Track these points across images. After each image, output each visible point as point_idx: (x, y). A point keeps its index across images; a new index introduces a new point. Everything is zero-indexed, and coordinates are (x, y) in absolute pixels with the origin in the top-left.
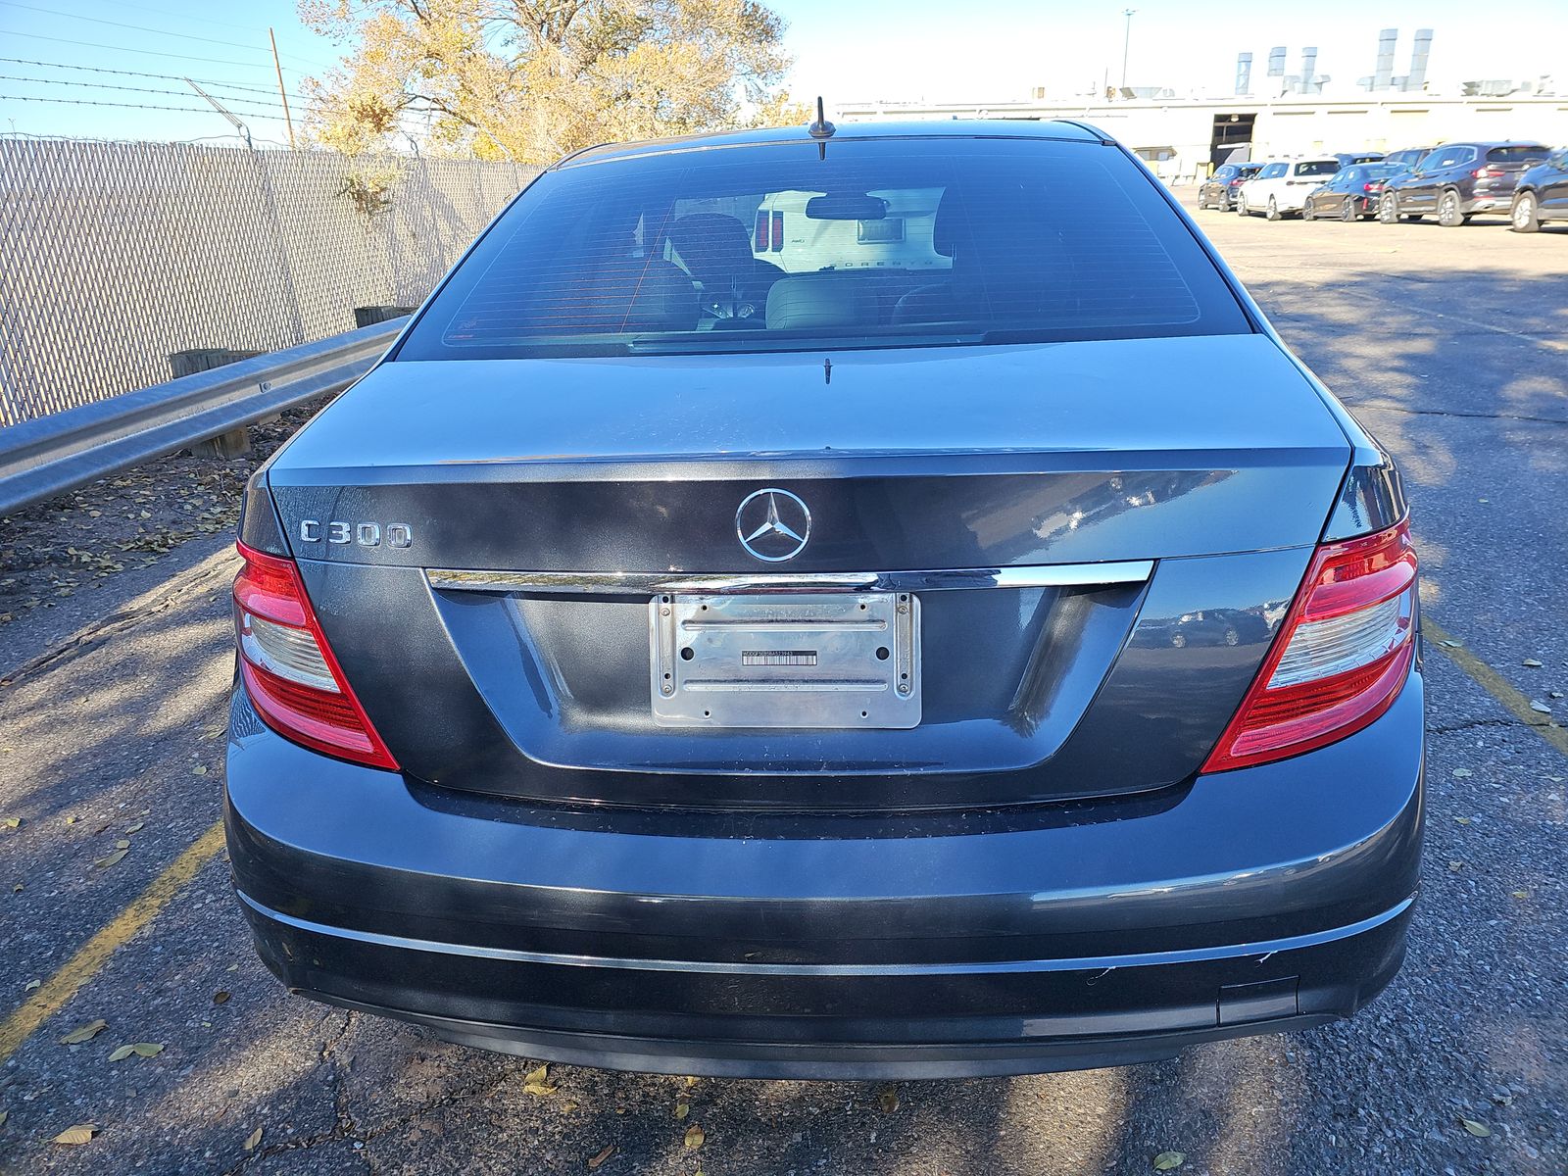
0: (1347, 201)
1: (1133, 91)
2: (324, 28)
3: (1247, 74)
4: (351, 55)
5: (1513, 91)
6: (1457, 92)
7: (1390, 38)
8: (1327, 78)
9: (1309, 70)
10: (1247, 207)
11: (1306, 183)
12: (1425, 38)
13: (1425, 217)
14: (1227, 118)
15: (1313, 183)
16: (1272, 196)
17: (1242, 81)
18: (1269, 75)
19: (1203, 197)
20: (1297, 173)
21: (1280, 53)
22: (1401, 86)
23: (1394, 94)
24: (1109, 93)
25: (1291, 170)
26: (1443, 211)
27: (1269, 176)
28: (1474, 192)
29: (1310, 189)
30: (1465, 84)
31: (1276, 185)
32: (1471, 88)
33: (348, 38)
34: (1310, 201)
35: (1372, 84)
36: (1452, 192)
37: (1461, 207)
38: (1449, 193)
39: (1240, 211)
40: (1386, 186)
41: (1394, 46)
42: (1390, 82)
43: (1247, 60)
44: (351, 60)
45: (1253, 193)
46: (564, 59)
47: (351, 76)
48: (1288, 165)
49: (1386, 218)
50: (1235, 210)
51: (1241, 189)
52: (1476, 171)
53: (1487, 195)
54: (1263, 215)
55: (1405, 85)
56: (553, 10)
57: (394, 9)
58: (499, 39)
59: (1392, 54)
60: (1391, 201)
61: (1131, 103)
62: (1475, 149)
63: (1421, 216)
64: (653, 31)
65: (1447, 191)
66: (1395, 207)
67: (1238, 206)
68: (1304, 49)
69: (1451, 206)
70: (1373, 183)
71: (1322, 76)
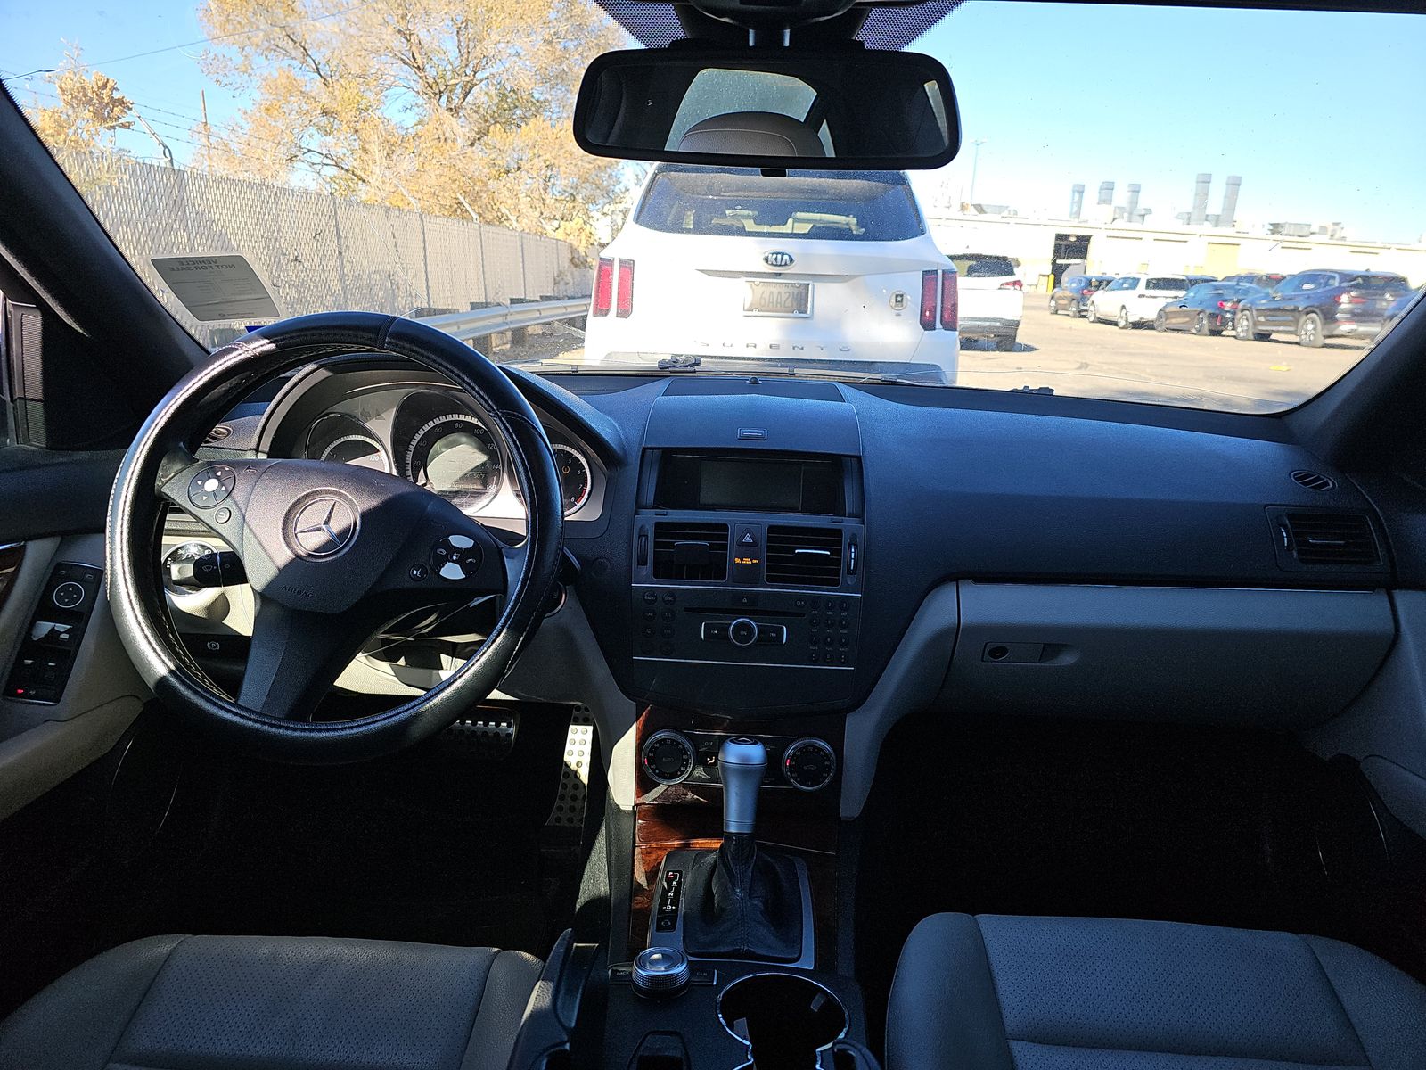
0: (1201, 316)
1: (984, 208)
2: (225, 80)
3: (1080, 202)
4: (249, 107)
5: (1312, 233)
6: (1264, 231)
7: (1205, 181)
8: (1149, 211)
9: (1134, 203)
10: (1098, 315)
11: (1155, 297)
12: (1235, 183)
13: (1273, 337)
14: (1067, 237)
15: (1165, 297)
16: (1123, 307)
17: (1075, 209)
18: (1098, 204)
19: (1053, 303)
20: (1148, 287)
21: (1109, 187)
22: (1213, 223)
23: (1207, 227)
24: (963, 207)
25: (1142, 284)
26: (1303, 333)
27: (1120, 288)
28: (1338, 315)
29: (1161, 303)
30: (1271, 224)
31: (1128, 297)
32: (1276, 228)
33: (248, 92)
34: (1163, 313)
35: (1189, 218)
36: (1314, 315)
37: (1322, 329)
38: (1309, 316)
39: (1092, 319)
40: (1241, 305)
41: (1208, 187)
42: (1204, 217)
43: (1080, 190)
44: (249, 112)
45: (1104, 302)
46: (460, 129)
47: (247, 127)
48: (1139, 280)
49: (1242, 335)
50: (1085, 317)
51: (1092, 298)
52: (1339, 297)
53: (1349, 320)
54: (1115, 324)
55: (1217, 221)
56: (453, 82)
57: (297, 69)
58: (399, 104)
59: (1207, 195)
60: (1247, 320)
61: (982, 217)
62: (1336, 275)
63: (1270, 335)
64: (550, 114)
65: (1307, 313)
66: (1251, 324)
67: (1089, 314)
68: (1130, 185)
69: (1311, 327)
70: (1226, 301)
71: (1145, 209)
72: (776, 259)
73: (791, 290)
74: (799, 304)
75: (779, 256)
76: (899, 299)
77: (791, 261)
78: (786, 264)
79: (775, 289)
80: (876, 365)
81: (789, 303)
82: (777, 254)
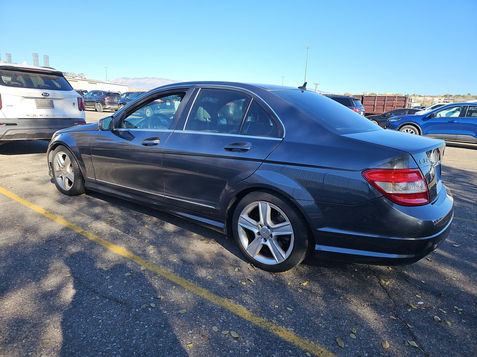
26: (97, 108)
28: (105, 103)
36: (99, 103)
37: (102, 107)
52: (105, 98)
53: (109, 105)
69: (99, 106)
72: (45, 94)
73: (48, 102)
74: (52, 106)
75: (46, 94)
76: (74, 104)
77: (49, 95)
78: (48, 96)
79: (46, 101)
80: (72, 119)
81: (48, 105)
82: (45, 93)
